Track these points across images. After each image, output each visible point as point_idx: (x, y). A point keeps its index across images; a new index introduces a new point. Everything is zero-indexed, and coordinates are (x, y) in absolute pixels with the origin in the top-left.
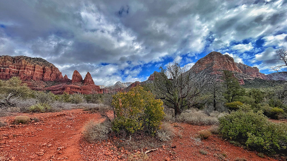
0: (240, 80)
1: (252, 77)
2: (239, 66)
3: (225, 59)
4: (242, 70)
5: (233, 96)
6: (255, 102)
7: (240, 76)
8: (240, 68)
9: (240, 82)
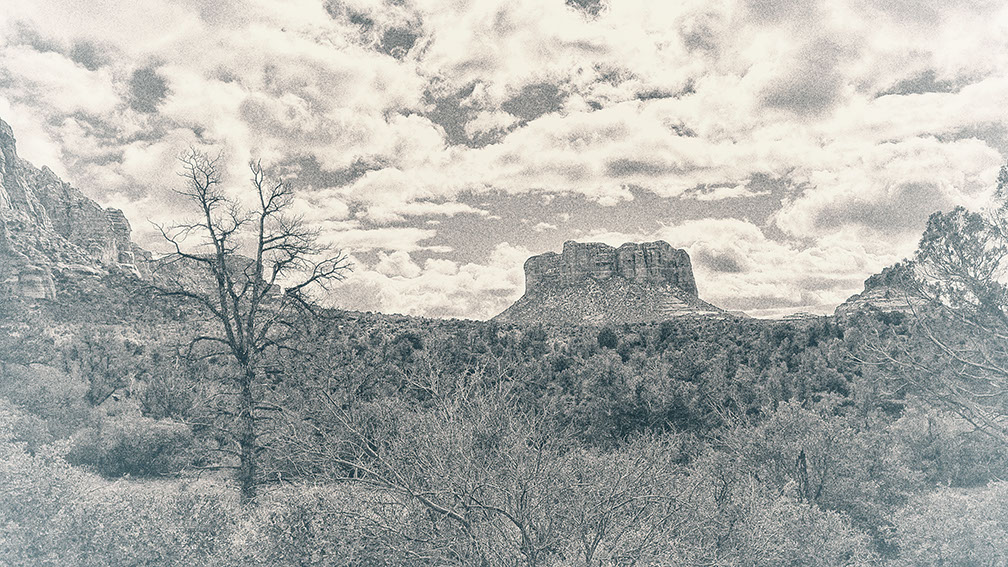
2: (38, 187)
4: (53, 214)
7: (38, 246)
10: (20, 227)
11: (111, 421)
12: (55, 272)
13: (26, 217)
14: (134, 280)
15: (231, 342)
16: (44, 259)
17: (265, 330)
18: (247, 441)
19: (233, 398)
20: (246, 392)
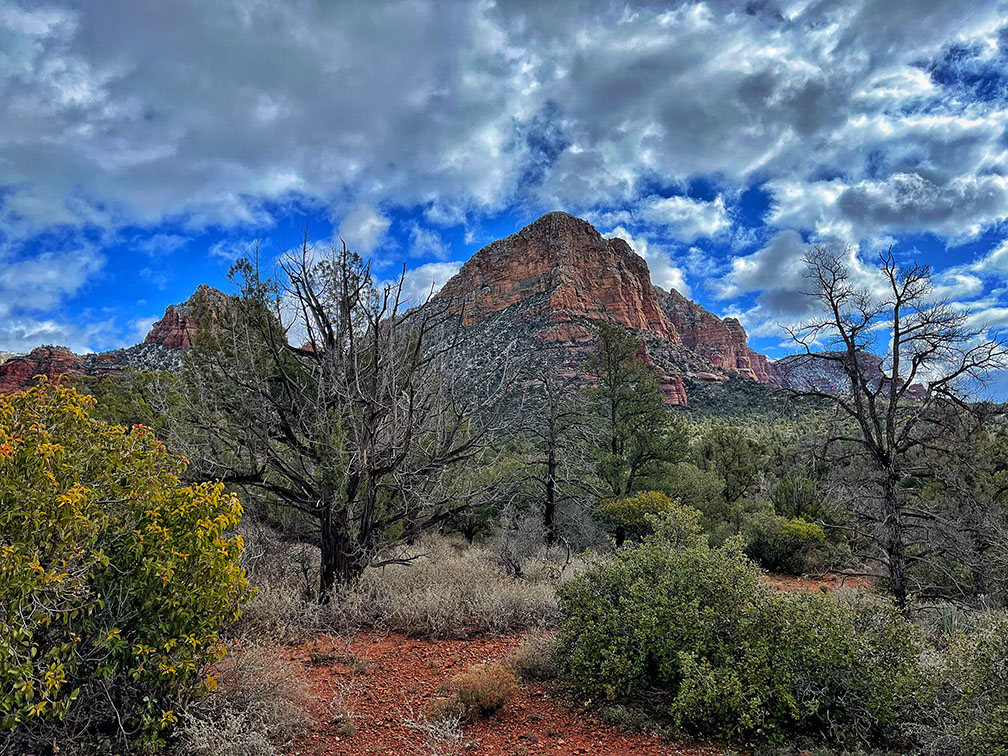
0: (672, 382)
1: (719, 369)
2: (668, 308)
3: (613, 261)
4: (681, 330)
5: (637, 461)
6: (726, 493)
7: (672, 360)
8: (674, 318)
9: (668, 392)
10: (656, 344)
11: (747, 517)
12: (685, 380)
13: (660, 335)
14: (752, 382)
16: (677, 370)
17: (907, 429)
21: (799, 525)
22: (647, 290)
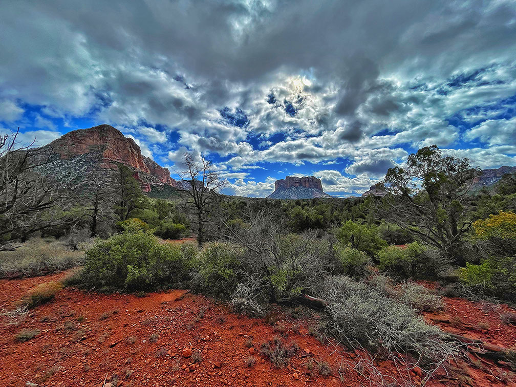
0: (146, 185)
1: (162, 182)
2: (146, 162)
3: (128, 145)
4: (150, 170)
5: (130, 209)
6: (159, 218)
7: (147, 178)
8: (148, 166)
9: (145, 188)
10: (142, 173)
11: (165, 225)
12: (151, 185)
13: (144, 170)
14: (171, 187)
15: (196, 204)
16: (148, 182)
17: (205, 200)
18: (200, 230)
19: (196, 218)
20: (200, 217)
21: (179, 226)
22: (140, 156)
